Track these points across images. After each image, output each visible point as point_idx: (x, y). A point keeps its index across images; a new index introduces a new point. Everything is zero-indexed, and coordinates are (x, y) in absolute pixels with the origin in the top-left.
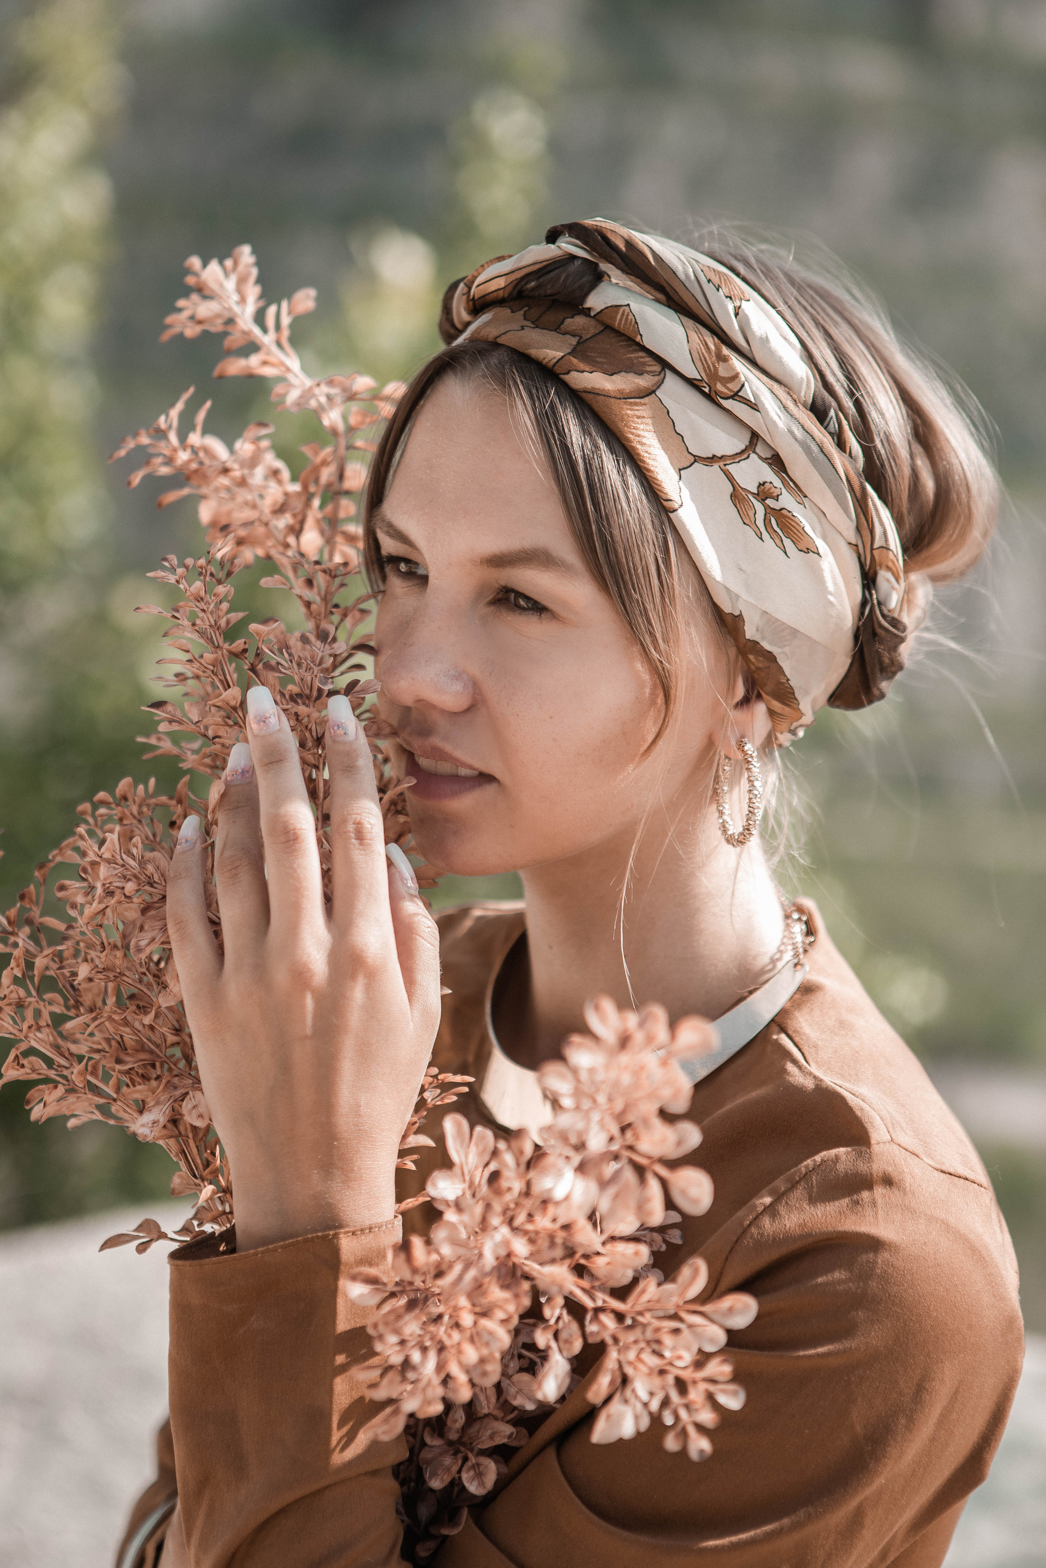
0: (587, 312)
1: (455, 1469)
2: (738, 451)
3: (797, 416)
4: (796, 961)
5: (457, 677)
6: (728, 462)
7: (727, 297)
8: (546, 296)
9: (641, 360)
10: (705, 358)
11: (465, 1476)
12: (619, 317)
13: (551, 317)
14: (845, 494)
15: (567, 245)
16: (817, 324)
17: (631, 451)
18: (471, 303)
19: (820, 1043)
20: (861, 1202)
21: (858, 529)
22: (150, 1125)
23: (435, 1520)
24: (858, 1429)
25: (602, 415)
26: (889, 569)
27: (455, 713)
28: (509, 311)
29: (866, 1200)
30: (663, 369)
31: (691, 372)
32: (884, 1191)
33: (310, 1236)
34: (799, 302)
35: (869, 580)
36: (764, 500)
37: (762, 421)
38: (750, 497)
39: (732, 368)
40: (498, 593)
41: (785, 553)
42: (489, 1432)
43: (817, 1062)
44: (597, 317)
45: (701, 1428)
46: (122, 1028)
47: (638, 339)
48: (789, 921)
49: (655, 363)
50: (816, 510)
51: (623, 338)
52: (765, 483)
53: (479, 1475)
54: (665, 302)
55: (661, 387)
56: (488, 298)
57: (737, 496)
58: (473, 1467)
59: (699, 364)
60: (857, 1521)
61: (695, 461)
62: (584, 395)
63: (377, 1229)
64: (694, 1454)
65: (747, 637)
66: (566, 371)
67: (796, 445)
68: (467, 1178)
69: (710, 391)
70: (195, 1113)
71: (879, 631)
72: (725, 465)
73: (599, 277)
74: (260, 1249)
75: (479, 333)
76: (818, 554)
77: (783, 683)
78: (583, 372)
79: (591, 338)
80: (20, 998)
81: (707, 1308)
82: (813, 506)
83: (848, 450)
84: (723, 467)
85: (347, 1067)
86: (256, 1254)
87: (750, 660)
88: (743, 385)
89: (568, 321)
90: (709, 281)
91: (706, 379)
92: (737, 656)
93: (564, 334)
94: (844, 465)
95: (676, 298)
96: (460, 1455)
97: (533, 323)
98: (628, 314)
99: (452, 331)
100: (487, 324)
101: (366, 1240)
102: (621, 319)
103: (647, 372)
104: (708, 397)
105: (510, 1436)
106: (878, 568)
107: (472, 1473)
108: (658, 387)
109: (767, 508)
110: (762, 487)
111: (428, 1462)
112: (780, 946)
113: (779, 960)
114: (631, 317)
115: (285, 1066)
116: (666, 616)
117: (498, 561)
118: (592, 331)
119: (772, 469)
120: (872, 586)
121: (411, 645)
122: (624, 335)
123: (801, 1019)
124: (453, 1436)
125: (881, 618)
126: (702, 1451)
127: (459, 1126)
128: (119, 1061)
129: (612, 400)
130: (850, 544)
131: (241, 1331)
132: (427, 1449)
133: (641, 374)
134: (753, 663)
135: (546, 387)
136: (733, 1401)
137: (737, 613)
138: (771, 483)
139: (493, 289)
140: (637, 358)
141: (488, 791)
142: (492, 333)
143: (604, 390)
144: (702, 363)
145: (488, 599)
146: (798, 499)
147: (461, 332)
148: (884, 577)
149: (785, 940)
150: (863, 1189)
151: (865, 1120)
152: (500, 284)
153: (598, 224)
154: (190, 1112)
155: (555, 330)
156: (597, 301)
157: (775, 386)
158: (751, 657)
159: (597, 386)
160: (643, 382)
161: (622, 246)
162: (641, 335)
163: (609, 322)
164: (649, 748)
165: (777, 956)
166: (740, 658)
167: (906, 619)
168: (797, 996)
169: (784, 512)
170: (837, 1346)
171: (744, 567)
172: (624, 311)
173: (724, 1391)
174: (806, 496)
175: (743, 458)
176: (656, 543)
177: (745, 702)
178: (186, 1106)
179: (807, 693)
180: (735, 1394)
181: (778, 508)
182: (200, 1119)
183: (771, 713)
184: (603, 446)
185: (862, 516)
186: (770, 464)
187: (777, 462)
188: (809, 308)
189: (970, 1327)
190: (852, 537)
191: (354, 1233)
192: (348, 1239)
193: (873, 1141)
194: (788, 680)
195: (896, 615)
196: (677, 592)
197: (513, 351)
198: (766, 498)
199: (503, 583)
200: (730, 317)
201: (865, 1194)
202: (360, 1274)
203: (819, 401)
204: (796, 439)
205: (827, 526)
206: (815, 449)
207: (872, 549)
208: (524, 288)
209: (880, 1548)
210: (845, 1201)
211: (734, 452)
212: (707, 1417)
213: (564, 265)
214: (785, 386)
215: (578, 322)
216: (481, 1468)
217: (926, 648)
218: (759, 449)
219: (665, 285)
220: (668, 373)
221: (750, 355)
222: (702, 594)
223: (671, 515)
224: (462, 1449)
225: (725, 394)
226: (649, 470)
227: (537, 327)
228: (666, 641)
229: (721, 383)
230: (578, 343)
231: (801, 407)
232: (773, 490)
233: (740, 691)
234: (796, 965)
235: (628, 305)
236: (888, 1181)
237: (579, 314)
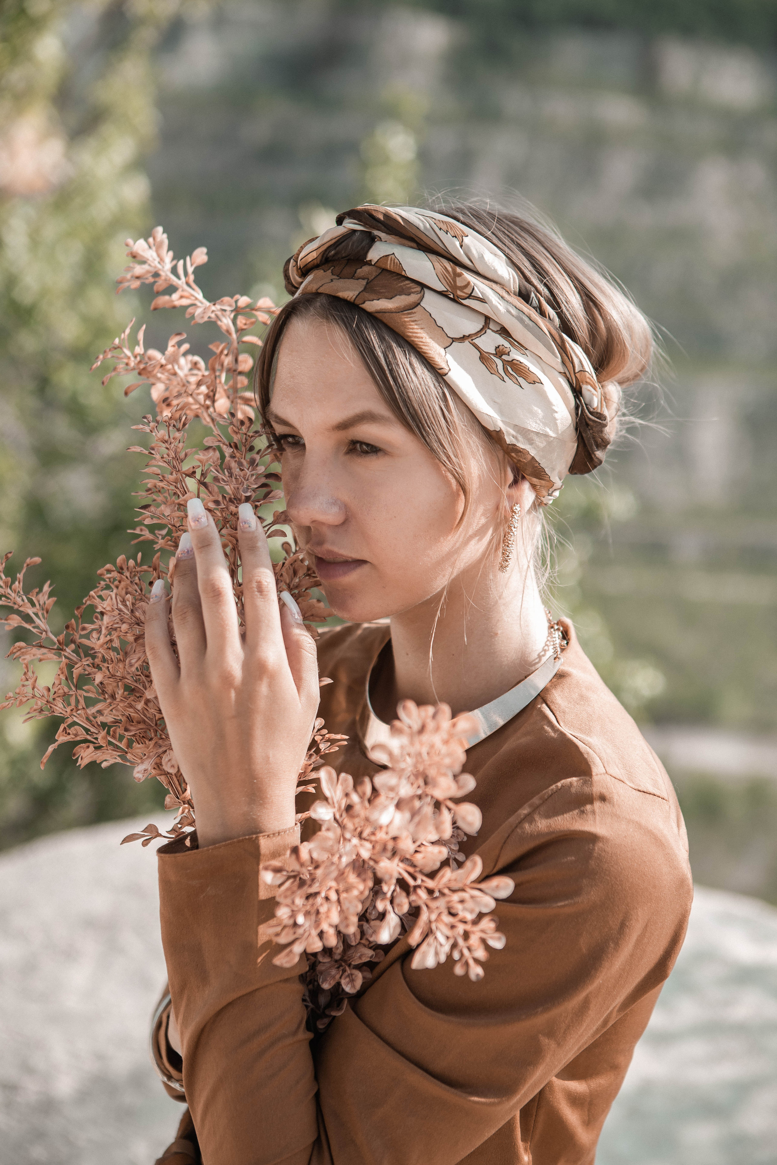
0: (369, 263)
1: (338, 977)
2: (479, 330)
3: (511, 301)
4: (555, 656)
5: (334, 503)
6: (474, 338)
7: (453, 237)
8: (343, 258)
9: (408, 286)
10: (447, 277)
11: (343, 982)
12: (389, 262)
13: (348, 270)
14: (550, 343)
15: (350, 224)
16: (512, 240)
17: (413, 344)
18: (299, 271)
19: (566, 709)
20: (585, 811)
21: (563, 363)
22: (143, 772)
23: (329, 1006)
24: (584, 950)
25: (389, 325)
26: (587, 383)
27: (337, 526)
28: (322, 271)
29: (589, 810)
30: (422, 289)
31: (440, 287)
32: (600, 805)
33: (241, 838)
34: (499, 230)
35: (577, 392)
36: (500, 357)
37: (489, 308)
38: (492, 357)
39: (465, 279)
40: (349, 446)
41: (521, 387)
42: (359, 954)
43: (564, 722)
44: (376, 265)
45: (477, 961)
46: (128, 709)
47: (403, 273)
48: (552, 630)
49: (417, 286)
50: (535, 356)
51: (394, 274)
52: (499, 346)
53: (352, 981)
54: (416, 247)
55: (423, 300)
56: (309, 266)
57: (484, 358)
58: (348, 976)
59: (443, 281)
60: (585, 1005)
61: (453, 341)
62: (376, 315)
63: (283, 833)
64: (473, 977)
65: (508, 443)
66: (363, 302)
67: (514, 319)
68: (336, 805)
69: (454, 296)
70: (169, 764)
71: (591, 423)
72: (472, 340)
73: (372, 240)
74: (210, 847)
75: (306, 289)
76: (542, 383)
77: (537, 466)
78: (373, 300)
79: (374, 278)
80: (65, 693)
81: (482, 886)
82: (532, 354)
83: (547, 316)
84: (471, 342)
85: (259, 733)
86: (208, 850)
87: (513, 457)
88: (473, 289)
89: (359, 271)
90: (440, 229)
91: (450, 290)
92: (504, 456)
93: (358, 279)
94: (546, 326)
95: (422, 243)
96: (341, 968)
97: (338, 276)
98: (394, 259)
99: (293, 289)
100: (310, 282)
101: (277, 840)
102: (391, 264)
103: (413, 293)
104: (453, 300)
105: (371, 957)
106: (581, 384)
107: (348, 979)
108: (421, 300)
109: (504, 361)
110: (498, 349)
111: (321, 973)
112: (544, 647)
113: (543, 656)
114: (396, 261)
115: (221, 736)
116: (453, 441)
117: (344, 426)
118: (375, 274)
119: (502, 337)
120: (580, 395)
121: (302, 488)
122: (394, 272)
123: (556, 695)
124: (337, 957)
125: (590, 416)
126: (478, 975)
127: (329, 774)
128: (126, 730)
129: (394, 314)
130: (560, 373)
131: (202, 896)
132: (322, 964)
133: (409, 294)
134: (515, 458)
135: (352, 315)
136: (498, 943)
137: (498, 430)
138: (503, 345)
139: (310, 260)
140: (405, 285)
141: (365, 568)
142: (314, 288)
143: (388, 309)
144: (446, 281)
145: (344, 451)
146: (522, 352)
147: (297, 288)
148: (586, 389)
149: (548, 643)
150: (587, 804)
151: (589, 760)
152: (314, 256)
153: (366, 207)
154: (167, 764)
155: (352, 278)
156: (374, 254)
157: (494, 286)
158: (513, 454)
159: (383, 307)
160: (413, 298)
161: (381, 217)
162: (405, 271)
163: (383, 266)
164: (459, 522)
165: (543, 653)
166: (506, 456)
167: (606, 412)
168: (555, 680)
169: (514, 361)
170: (570, 901)
171: (497, 400)
172: (391, 258)
173: (491, 938)
174: (526, 349)
175: (482, 333)
176: (438, 396)
177: (515, 482)
178: (165, 759)
179: (553, 469)
180: (499, 939)
181: (510, 360)
182: (172, 768)
183: (533, 486)
184: (394, 345)
185: (564, 355)
186: (500, 334)
187: (504, 332)
188: (506, 232)
189: (654, 887)
190: (561, 369)
191: (268, 836)
192: (265, 840)
193: (594, 774)
194: (539, 464)
195: (599, 411)
196: (457, 424)
197: (329, 296)
198: (502, 356)
199: (350, 439)
200: (458, 248)
201: (588, 807)
202: (270, 865)
203: (523, 289)
204: (513, 316)
205: (543, 364)
206: (526, 319)
207: (575, 373)
208: (328, 256)
209: (602, 1019)
210: (576, 812)
211: (476, 331)
212: (481, 954)
213: (349, 237)
214: (500, 284)
215: (365, 270)
216: (353, 976)
217: (626, 426)
218: (491, 326)
219: (414, 237)
220: (425, 290)
221: (475, 270)
222: (473, 422)
223: (444, 377)
224: (343, 964)
225: (463, 296)
226: (425, 353)
227: (341, 278)
228: (456, 456)
229: (460, 290)
230: (367, 283)
231: (512, 295)
232: (505, 349)
233: (510, 477)
234: (555, 659)
235: (393, 254)
236: (603, 798)
237: (365, 265)
